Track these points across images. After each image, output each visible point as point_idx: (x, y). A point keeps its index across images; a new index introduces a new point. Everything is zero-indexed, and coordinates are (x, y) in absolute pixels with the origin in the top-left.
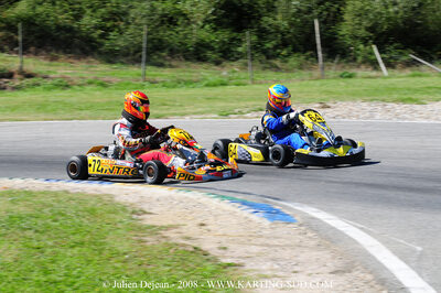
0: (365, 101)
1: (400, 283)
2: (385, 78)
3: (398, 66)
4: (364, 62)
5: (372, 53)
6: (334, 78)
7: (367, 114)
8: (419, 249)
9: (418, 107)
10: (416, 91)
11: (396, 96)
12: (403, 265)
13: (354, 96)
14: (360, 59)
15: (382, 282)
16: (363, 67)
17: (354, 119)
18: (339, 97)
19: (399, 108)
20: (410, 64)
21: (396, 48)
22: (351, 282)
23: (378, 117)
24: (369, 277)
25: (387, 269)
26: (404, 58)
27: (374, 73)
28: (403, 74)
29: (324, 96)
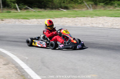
0: (13, 19)
1: (21, 67)
2: (19, 12)
3: (23, 9)
4: (13, 8)
5: (15, 6)
6: (5, 13)
7: (14, 22)
8: (27, 58)
9: (28, 20)
10: (28, 16)
11: (22, 17)
12: (23, 62)
13: (10, 17)
14: (12, 7)
15: (17, 67)
16: (13, 9)
17: (10, 24)
18: (6, 18)
19: (23, 21)
20: (26, 9)
21: (23, 4)
22: (8, 67)
23: (17, 23)
24: (13, 66)
25: (18, 64)
26: (24, 7)
27: (16, 11)
28: (24, 12)
29: (2, 18)
